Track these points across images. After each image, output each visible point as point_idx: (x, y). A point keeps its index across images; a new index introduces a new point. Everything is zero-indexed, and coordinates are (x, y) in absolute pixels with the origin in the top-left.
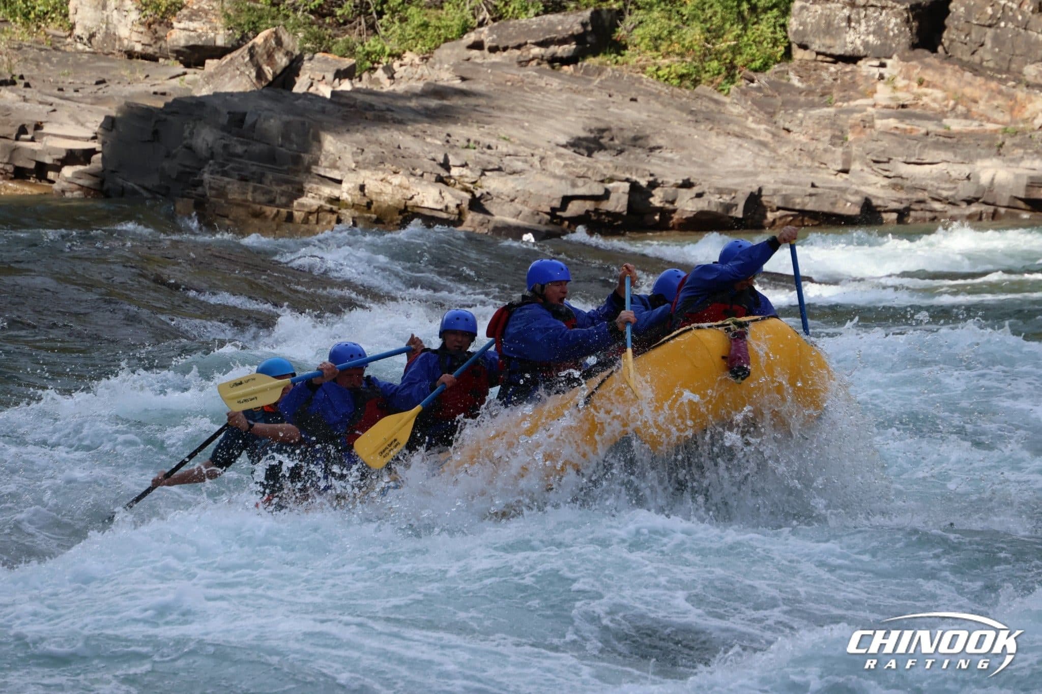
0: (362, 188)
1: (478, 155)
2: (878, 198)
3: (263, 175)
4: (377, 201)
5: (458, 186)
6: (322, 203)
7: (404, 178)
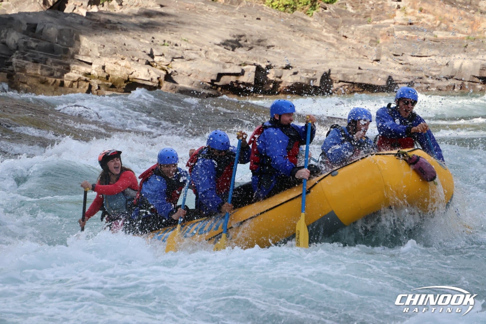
0: (104, 67)
1: (170, 49)
2: (396, 76)
3: (46, 59)
4: (112, 75)
5: (158, 67)
6: (81, 76)
7: (128, 62)
